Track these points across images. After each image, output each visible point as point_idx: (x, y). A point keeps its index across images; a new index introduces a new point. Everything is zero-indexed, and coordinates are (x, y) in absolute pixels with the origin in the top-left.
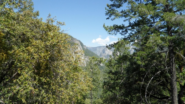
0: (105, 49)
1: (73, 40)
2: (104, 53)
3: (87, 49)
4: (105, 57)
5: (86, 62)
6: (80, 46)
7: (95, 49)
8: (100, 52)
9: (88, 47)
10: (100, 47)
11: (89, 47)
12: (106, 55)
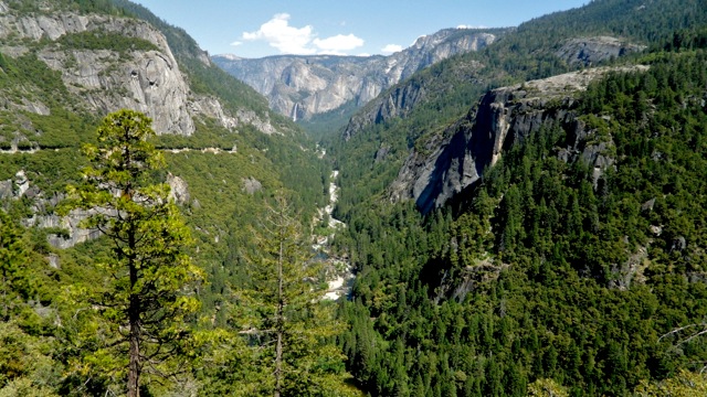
0: (293, 70)
1: (135, 29)
2: (288, 83)
3: (213, 65)
4: (292, 99)
5: (194, 119)
6: (170, 53)
7: (255, 65)
8: (273, 78)
9: (228, 57)
10: (275, 59)
11: (232, 58)
12: (298, 90)
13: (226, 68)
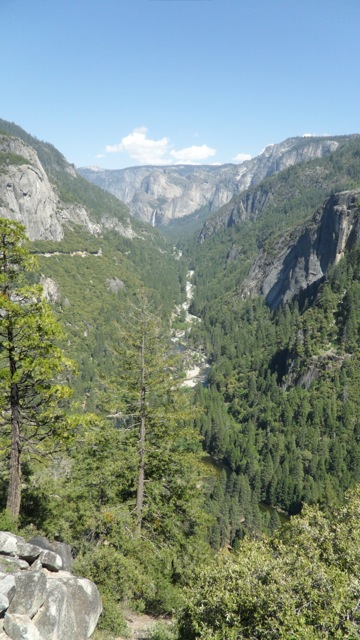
0: (152, 179)
1: (8, 146)
2: (147, 192)
3: (79, 176)
4: (152, 206)
5: (63, 226)
6: (40, 166)
7: (117, 176)
8: (133, 187)
9: (92, 169)
10: (135, 169)
11: (96, 170)
12: (156, 197)
13: (91, 178)
